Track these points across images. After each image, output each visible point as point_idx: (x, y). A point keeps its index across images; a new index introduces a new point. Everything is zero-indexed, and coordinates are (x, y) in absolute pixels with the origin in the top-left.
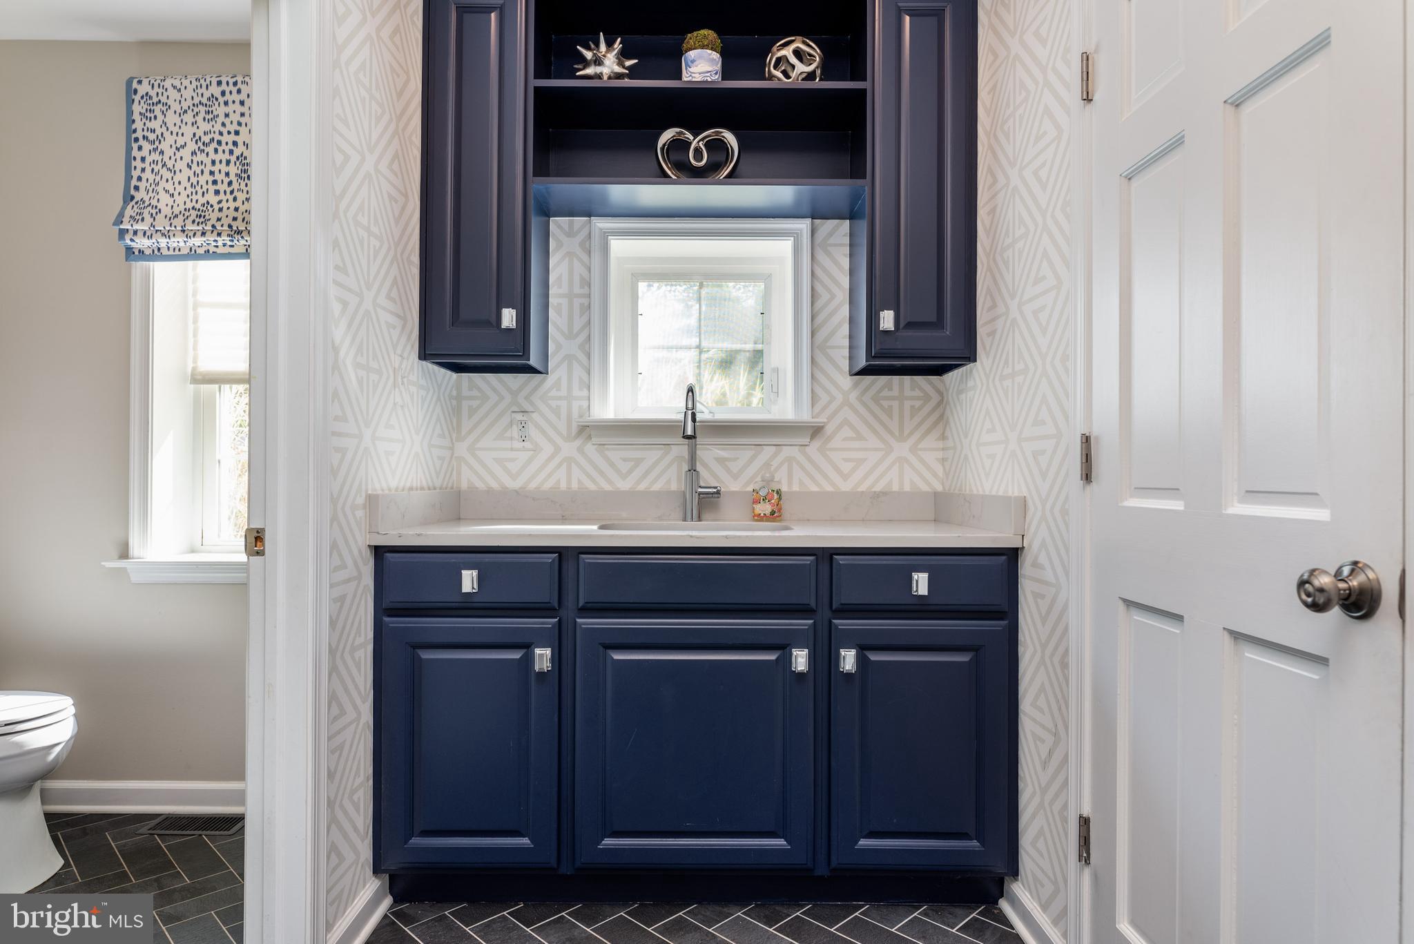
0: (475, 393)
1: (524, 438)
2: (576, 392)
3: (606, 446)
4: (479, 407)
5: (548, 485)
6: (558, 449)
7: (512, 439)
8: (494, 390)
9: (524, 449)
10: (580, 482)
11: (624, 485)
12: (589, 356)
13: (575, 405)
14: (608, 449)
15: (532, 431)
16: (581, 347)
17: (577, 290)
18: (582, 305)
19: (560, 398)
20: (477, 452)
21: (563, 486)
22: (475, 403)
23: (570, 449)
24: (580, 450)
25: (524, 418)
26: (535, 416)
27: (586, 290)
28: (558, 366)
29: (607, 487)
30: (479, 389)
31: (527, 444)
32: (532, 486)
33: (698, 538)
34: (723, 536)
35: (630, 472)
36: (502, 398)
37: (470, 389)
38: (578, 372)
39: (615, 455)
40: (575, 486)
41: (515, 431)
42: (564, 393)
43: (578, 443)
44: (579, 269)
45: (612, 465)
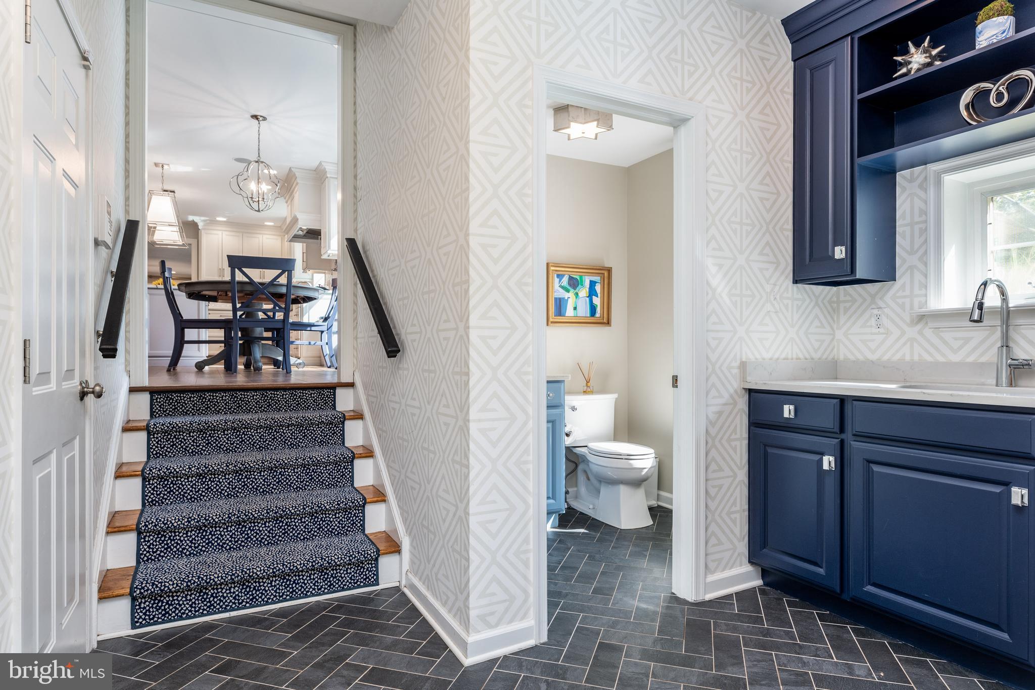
0: (848, 298)
1: (879, 326)
2: (917, 291)
3: (940, 329)
4: (850, 307)
5: (898, 357)
6: (903, 333)
7: (871, 326)
8: (860, 295)
9: (879, 333)
10: (920, 355)
11: (955, 358)
12: (926, 264)
13: (916, 301)
14: (942, 331)
15: (885, 321)
16: (920, 259)
17: (917, 219)
18: (921, 229)
19: (905, 297)
20: (849, 336)
21: (908, 358)
22: (848, 305)
23: (912, 332)
24: (920, 333)
25: (879, 313)
26: (886, 310)
27: (924, 218)
28: (903, 274)
29: (941, 359)
30: (850, 295)
31: (881, 330)
32: (886, 358)
33: (928, 394)
34: (948, 394)
35: (960, 348)
36: (865, 300)
37: (845, 296)
38: (918, 276)
39: (948, 336)
40: (916, 358)
41: (873, 322)
42: (907, 292)
43: (919, 327)
44: (918, 203)
45: (945, 342)
